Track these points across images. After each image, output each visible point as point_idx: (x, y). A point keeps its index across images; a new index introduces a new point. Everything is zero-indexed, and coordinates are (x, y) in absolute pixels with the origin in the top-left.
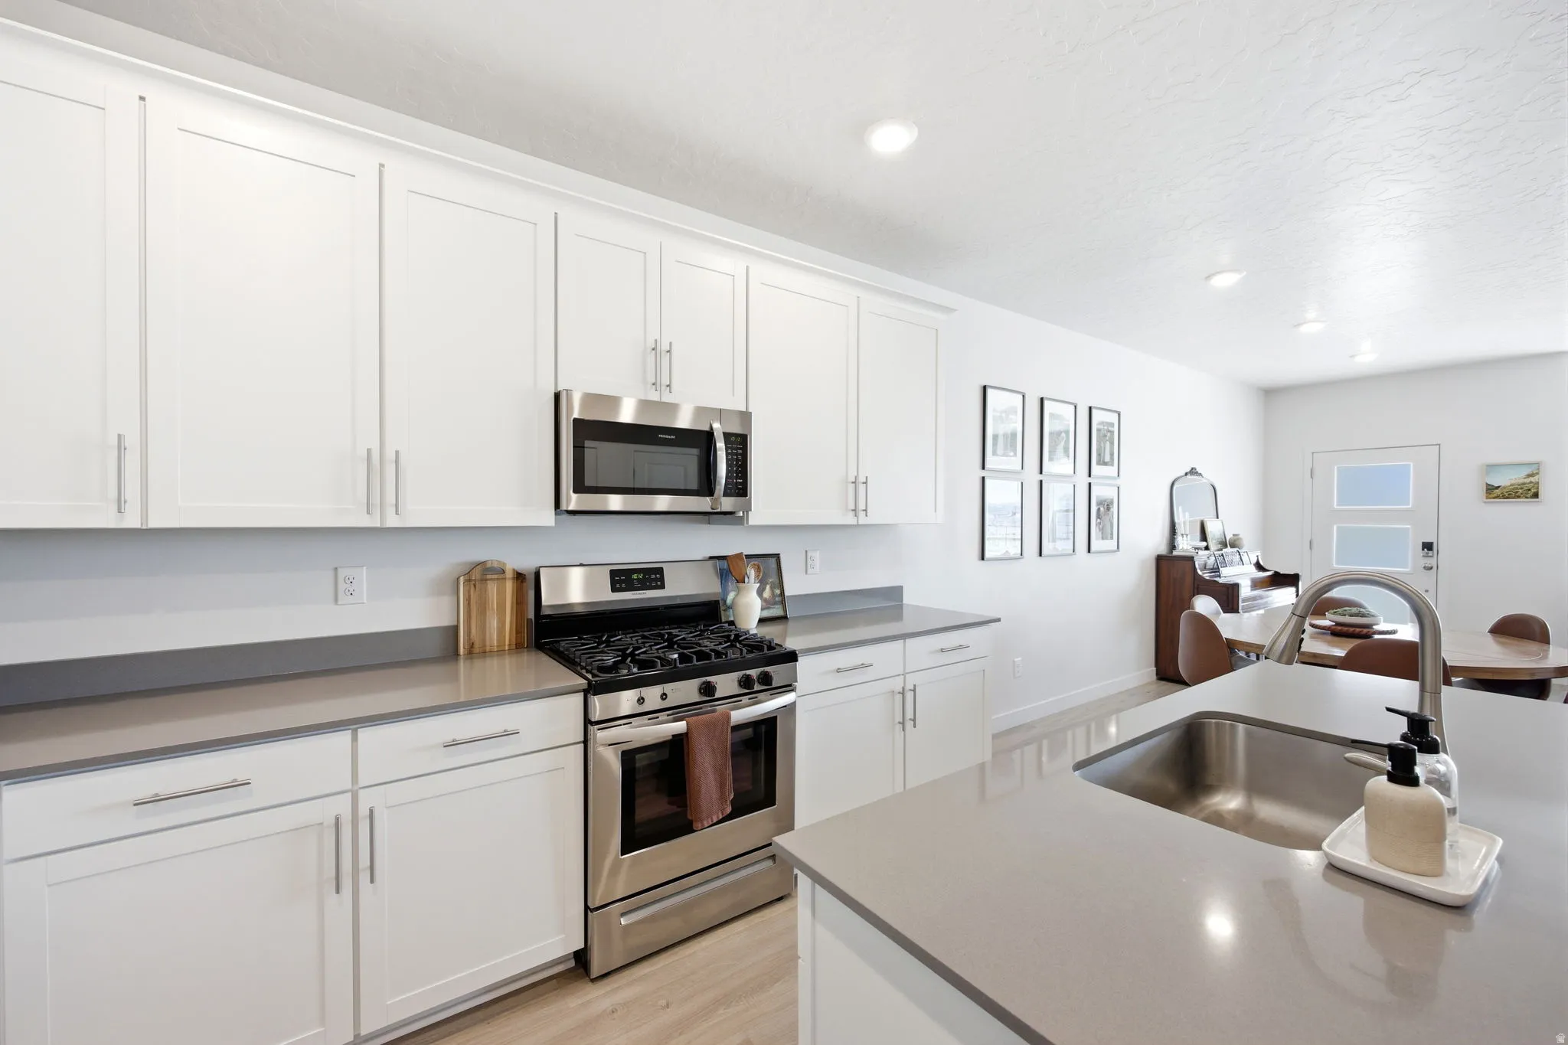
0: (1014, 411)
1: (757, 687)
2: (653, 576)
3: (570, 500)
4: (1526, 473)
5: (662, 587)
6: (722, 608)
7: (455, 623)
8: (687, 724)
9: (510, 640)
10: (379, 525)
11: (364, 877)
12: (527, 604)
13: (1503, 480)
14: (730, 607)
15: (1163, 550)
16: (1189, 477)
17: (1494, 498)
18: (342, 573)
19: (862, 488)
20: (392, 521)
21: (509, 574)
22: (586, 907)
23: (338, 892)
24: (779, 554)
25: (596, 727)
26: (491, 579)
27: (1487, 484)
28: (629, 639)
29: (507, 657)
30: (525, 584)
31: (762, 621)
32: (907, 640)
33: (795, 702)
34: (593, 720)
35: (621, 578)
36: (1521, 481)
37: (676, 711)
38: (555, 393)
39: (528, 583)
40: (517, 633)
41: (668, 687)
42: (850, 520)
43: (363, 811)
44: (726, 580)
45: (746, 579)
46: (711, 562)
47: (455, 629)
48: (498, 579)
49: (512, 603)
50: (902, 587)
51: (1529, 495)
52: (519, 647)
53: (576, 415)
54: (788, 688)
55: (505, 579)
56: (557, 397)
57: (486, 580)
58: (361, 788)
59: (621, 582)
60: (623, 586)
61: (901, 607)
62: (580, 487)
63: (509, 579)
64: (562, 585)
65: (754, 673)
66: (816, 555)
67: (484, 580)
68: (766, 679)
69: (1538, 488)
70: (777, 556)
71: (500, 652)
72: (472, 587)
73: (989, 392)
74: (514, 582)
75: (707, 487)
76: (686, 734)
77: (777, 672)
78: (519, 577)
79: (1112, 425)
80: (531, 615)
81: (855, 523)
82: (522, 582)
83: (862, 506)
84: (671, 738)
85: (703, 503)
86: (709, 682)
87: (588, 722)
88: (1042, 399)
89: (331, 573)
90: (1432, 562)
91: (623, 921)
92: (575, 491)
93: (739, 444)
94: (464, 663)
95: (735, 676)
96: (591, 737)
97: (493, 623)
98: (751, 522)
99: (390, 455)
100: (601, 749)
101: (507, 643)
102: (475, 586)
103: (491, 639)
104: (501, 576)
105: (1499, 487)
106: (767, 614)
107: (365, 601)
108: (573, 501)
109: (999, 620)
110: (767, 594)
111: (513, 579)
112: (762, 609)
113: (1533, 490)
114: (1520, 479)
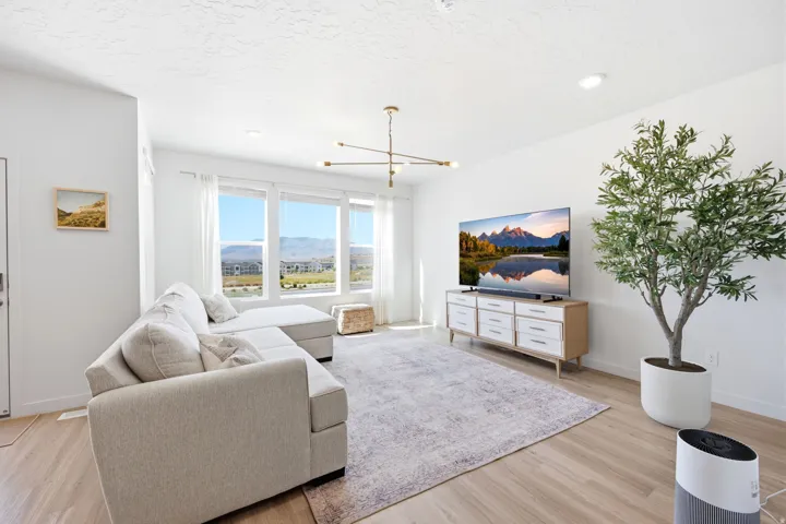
17: (66, 225)
27: (58, 210)
36: (91, 210)
51: (97, 225)
69: (104, 218)
105: (70, 214)
113: (101, 220)
114: (89, 207)
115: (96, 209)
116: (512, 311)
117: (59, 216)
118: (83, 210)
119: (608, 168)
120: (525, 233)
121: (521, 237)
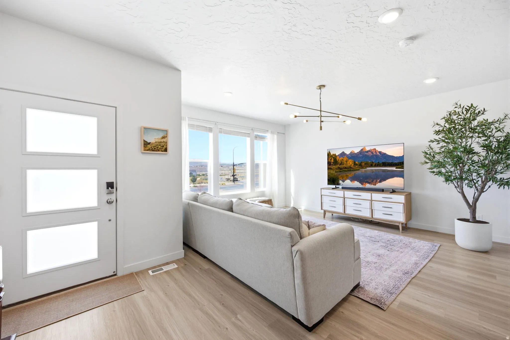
4: (162, 136)
17: (147, 150)
27: (144, 141)
51: (163, 150)
69: (167, 146)
90: (113, 197)
105: (150, 143)
113: (165, 147)
114: (159, 139)
115: (162, 140)
116: (370, 199)
117: (144, 144)
118: (157, 140)
119: (437, 124)
120: (380, 152)
121: (377, 156)
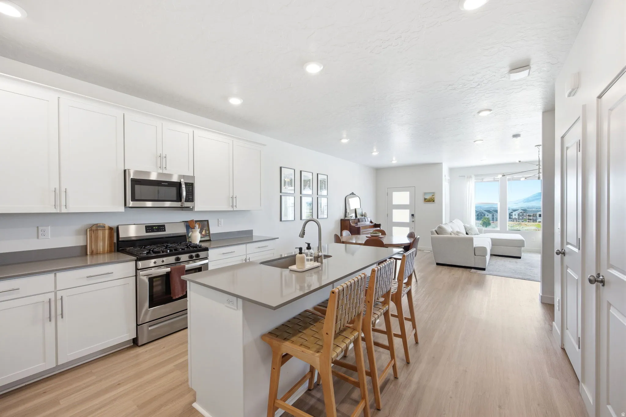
0: (292, 175)
1: (194, 258)
2: (161, 228)
3: (130, 203)
4: (432, 195)
5: (165, 231)
6: (187, 238)
7: (86, 244)
8: (171, 269)
9: (107, 250)
10: (59, 212)
11: (59, 317)
12: (114, 237)
13: (428, 197)
14: (190, 237)
15: (343, 217)
16: (351, 195)
17: (426, 202)
18: (40, 228)
19: (235, 199)
20: (64, 210)
21: (107, 228)
22: (137, 325)
23: (50, 321)
24: (208, 220)
25: (140, 271)
26: (99, 230)
27: (425, 198)
28: (152, 247)
29: (106, 255)
30: (112, 231)
31: (200, 241)
32: (247, 245)
33: (208, 263)
34: (139, 268)
35: (149, 228)
36: (431, 197)
37: (167, 265)
38: (124, 170)
39: (114, 231)
40: (110, 247)
41: (164, 259)
42: (231, 209)
43: (59, 297)
44: (189, 229)
45: (195, 228)
46: (183, 223)
47: (86, 247)
48: (102, 229)
49: (108, 237)
50: (252, 230)
51: (432, 201)
52: (110, 251)
53: (132, 177)
54: (206, 258)
55: (105, 229)
56: (125, 171)
57: (98, 230)
58: (58, 291)
59: (149, 229)
60: (150, 231)
61: (253, 236)
62: (133, 199)
63: (107, 229)
64: (127, 231)
65: (194, 254)
66: (222, 221)
67: (97, 230)
68: (198, 256)
69: (434, 199)
70: (208, 221)
71: (104, 253)
72: (92, 232)
73: (282, 169)
74: (108, 231)
75: (179, 199)
76: (170, 272)
77: (202, 254)
78: (111, 229)
79: (325, 179)
80: (115, 241)
81: (232, 210)
82: (112, 230)
83: (235, 205)
84: (166, 273)
85: (178, 204)
86: (178, 257)
87: (137, 269)
88: (301, 171)
89: (36, 228)
90: (414, 220)
91: (150, 328)
92: (132, 201)
93: (190, 187)
94: (89, 256)
95: (188, 255)
96: (138, 274)
97: (100, 244)
98: (196, 210)
99: (63, 190)
100: (142, 277)
101: (106, 250)
102: (93, 232)
103: (100, 249)
104: (103, 228)
105: (427, 199)
106: (203, 239)
107: (50, 238)
108: (131, 204)
109: (278, 238)
110: (204, 233)
111: (108, 229)
112: (201, 238)
